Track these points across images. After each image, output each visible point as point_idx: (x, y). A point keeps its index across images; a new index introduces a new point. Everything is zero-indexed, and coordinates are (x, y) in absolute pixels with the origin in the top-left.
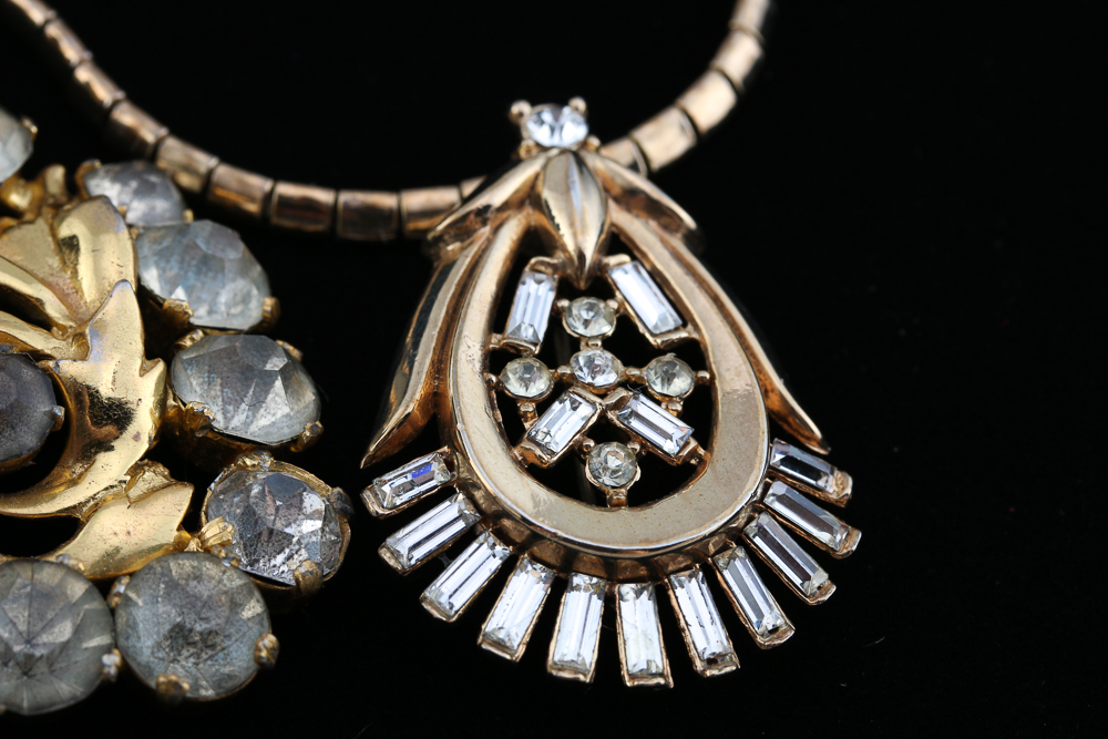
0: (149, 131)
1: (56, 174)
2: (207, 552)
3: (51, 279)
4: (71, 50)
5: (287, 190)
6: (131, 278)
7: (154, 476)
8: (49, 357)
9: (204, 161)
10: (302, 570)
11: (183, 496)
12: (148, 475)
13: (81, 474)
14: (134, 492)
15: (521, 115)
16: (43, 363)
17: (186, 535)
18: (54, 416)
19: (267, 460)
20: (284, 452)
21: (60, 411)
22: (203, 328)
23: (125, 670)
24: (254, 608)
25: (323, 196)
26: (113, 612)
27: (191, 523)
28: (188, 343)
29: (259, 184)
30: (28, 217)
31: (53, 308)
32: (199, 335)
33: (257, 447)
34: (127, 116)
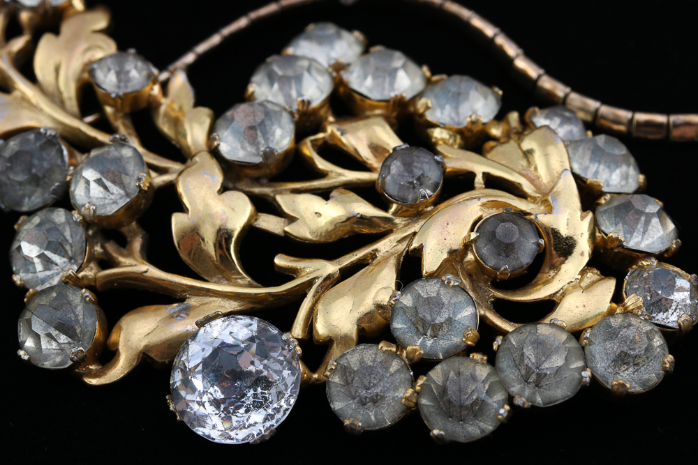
0: (560, 90)
1: (514, 117)
2: (627, 313)
3: (523, 172)
4: (511, 49)
5: (641, 117)
6: (569, 169)
7: (592, 276)
8: (530, 214)
9: (593, 104)
10: (682, 319)
11: (610, 285)
12: (589, 275)
13: (554, 276)
14: (584, 284)
16: (528, 217)
17: (614, 305)
18: (538, 245)
19: (655, 262)
20: (661, 257)
21: (542, 242)
22: (609, 193)
23: (593, 378)
24: (658, 341)
25: (660, 118)
26: (583, 348)
27: (617, 298)
28: (603, 201)
29: (624, 114)
30: (502, 140)
31: (527, 187)
32: (608, 197)
33: (648, 255)
34: (547, 83)
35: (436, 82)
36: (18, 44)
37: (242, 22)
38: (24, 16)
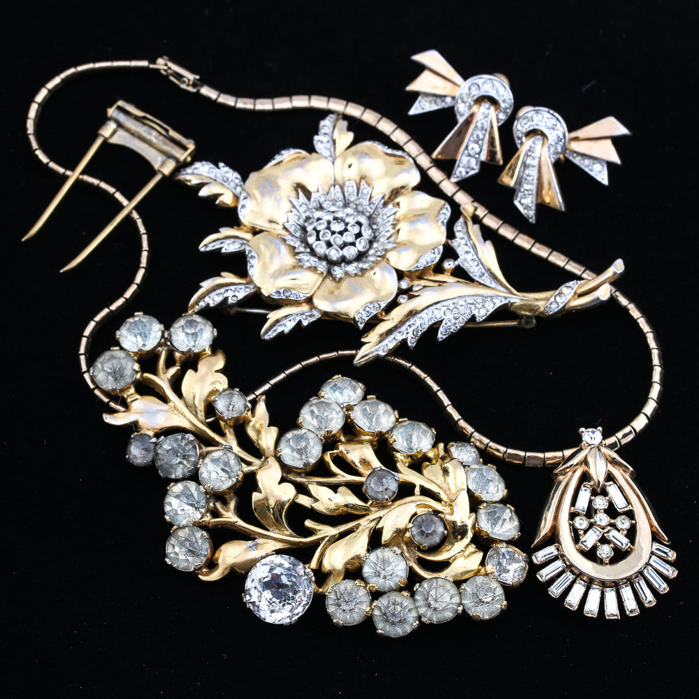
0: (469, 429)
1: (441, 445)
2: (487, 575)
3: (441, 485)
5: (510, 451)
6: (466, 489)
7: (472, 548)
8: (442, 513)
9: (486, 441)
10: (514, 581)
11: (480, 555)
12: (470, 547)
13: (450, 548)
14: (466, 554)
15: (583, 432)
16: (440, 515)
17: (480, 567)
18: (444, 534)
19: (505, 545)
20: (510, 542)
21: (446, 532)
22: (486, 502)
23: (464, 610)
24: (500, 591)
25: (522, 453)
26: (460, 593)
27: (483, 563)
28: (481, 507)
29: (503, 449)
30: (434, 462)
31: (443, 496)
32: (485, 505)
33: (501, 541)
34: (462, 423)
35: (402, 422)
36: (173, 371)
37: (298, 367)
38: (177, 355)
